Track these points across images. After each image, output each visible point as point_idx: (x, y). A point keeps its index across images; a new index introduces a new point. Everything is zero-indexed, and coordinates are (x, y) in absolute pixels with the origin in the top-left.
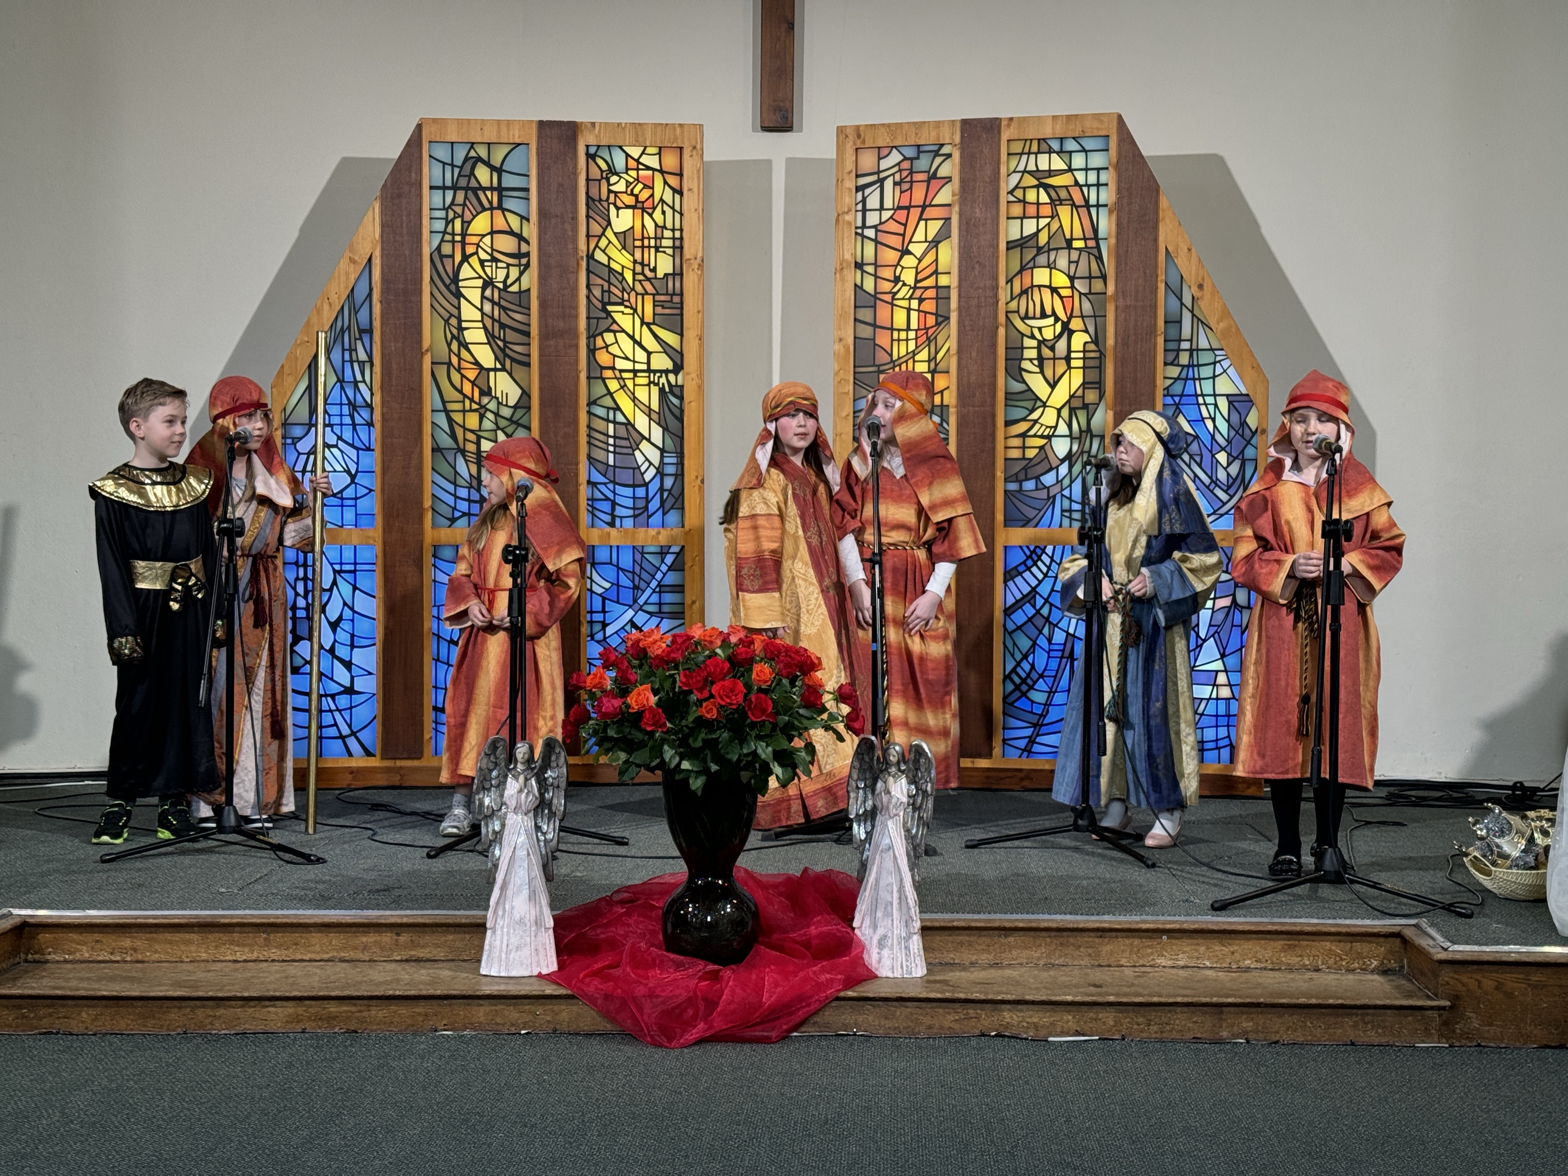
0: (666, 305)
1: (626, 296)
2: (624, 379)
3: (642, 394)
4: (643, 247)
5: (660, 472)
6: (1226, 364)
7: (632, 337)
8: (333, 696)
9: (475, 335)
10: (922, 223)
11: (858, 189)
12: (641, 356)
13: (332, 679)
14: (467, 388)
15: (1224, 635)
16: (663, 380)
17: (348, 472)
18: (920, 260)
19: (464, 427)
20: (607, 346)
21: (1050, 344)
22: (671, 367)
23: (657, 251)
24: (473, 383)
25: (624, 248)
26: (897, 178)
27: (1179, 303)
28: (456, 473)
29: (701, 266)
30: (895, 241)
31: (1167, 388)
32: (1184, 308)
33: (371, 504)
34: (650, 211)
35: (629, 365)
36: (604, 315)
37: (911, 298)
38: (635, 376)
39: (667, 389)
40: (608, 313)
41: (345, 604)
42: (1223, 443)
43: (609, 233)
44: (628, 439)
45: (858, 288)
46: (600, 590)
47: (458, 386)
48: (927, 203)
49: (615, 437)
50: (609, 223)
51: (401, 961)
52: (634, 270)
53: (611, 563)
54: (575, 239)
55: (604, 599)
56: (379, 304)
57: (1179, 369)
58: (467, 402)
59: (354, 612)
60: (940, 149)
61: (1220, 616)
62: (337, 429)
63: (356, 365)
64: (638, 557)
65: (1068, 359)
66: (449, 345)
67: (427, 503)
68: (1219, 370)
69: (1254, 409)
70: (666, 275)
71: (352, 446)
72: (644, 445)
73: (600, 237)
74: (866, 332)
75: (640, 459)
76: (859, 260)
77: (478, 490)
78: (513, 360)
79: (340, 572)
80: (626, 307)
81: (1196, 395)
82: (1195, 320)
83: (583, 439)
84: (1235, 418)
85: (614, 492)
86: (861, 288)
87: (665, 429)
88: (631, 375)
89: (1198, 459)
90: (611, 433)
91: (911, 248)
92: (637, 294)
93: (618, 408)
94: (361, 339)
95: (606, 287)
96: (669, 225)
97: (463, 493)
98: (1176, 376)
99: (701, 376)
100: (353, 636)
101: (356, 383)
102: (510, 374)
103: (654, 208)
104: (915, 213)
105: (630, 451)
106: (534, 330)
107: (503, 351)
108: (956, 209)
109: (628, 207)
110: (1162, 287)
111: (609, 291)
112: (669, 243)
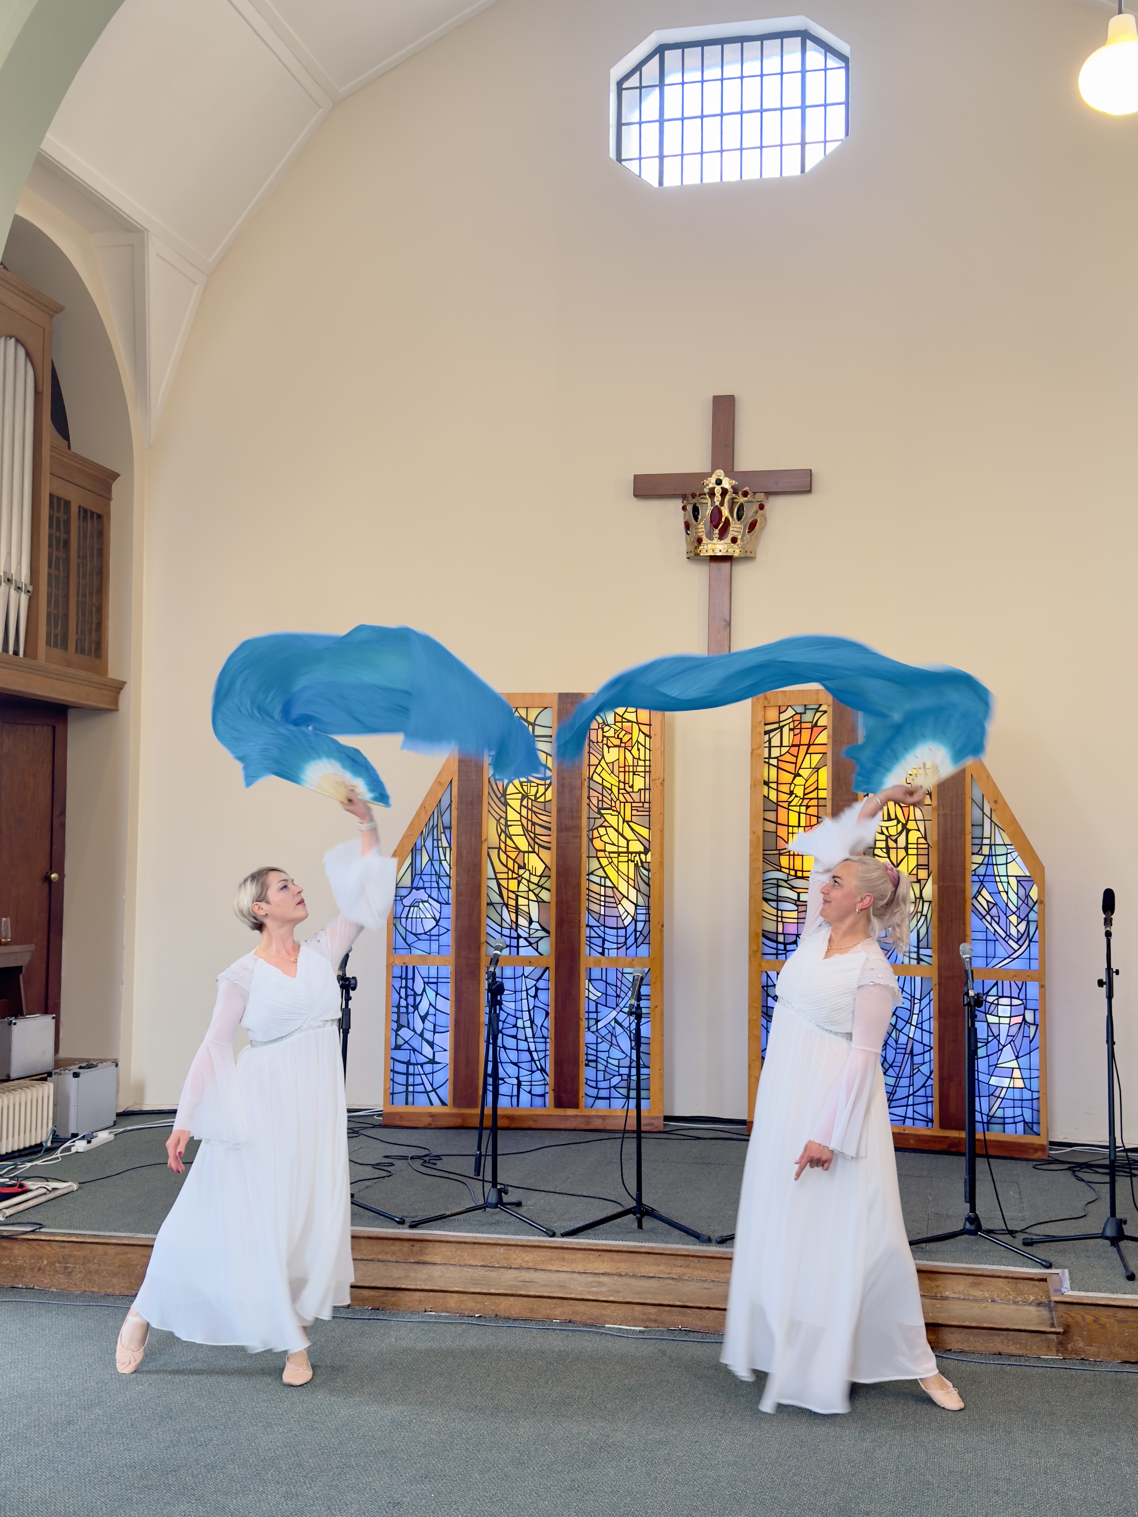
0: (639, 809)
1: (613, 804)
2: (611, 858)
3: (623, 867)
4: (625, 772)
5: (635, 920)
6: (1015, 854)
7: (617, 831)
8: (422, 1065)
9: (516, 830)
10: (808, 756)
11: (766, 733)
12: (623, 842)
13: (421, 1053)
14: (510, 864)
15: (1018, 1042)
16: (637, 858)
17: (434, 918)
18: (807, 781)
19: (507, 889)
20: (601, 836)
21: (894, 838)
22: (642, 850)
23: (634, 774)
24: (514, 861)
25: (612, 772)
26: (792, 726)
27: (982, 812)
28: (502, 919)
29: (662, 784)
30: (791, 768)
31: (975, 870)
32: (985, 816)
33: (448, 939)
34: (630, 748)
35: (615, 849)
36: (599, 816)
37: (800, 806)
38: (619, 856)
39: (640, 865)
40: (602, 815)
41: (430, 1004)
42: (1014, 909)
43: (603, 763)
44: (613, 897)
45: (766, 798)
46: (594, 998)
47: (505, 863)
48: (811, 743)
49: (605, 896)
50: (603, 757)
51: (414, 1263)
52: (619, 787)
53: (602, 980)
54: (580, 768)
55: (597, 1003)
56: (456, 811)
57: (983, 857)
58: (510, 873)
59: (436, 1009)
60: (819, 708)
61: (1014, 1030)
62: (428, 890)
63: (441, 849)
64: (620, 975)
65: (906, 849)
66: (499, 836)
67: (483, 939)
68: (1010, 859)
69: (1035, 885)
70: (640, 790)
71: (438, 901)
72: (625, 902)
73: (597, 766)
74: (771, 827)
75: (622, 910)
76: (767, 780)
77: (516, 930)
78: (540, 845)
79: (428, 983)
80: (614, 811)
81: (995, 876)
82: (993, 824)
83: (584, 897)
84: (1022, 892)
85: (604, 932)
86: (768, 798)
87: (638, 891)
88: (616, 855)
89: (997, 919)
90: (603, 893)
91: (801, 772)
92: (621, 802)
93: (607, 877)
94: (444, 833)
95: (600, 798)
96: (642, 758)
97: (506, 932)
98: (980, 862)
99: (662, 856)
100: (435, 1025)
101: (440, 861)
102: (538, 855)
103: (633, 747)
104: (803, 749)
105: (615, 905)
106: (554, 826)
107: (534, 840)
108: (830, 746)
109: (615, 746)
110: (969, 802)
111: (602, 801)
112: (642, 769)
